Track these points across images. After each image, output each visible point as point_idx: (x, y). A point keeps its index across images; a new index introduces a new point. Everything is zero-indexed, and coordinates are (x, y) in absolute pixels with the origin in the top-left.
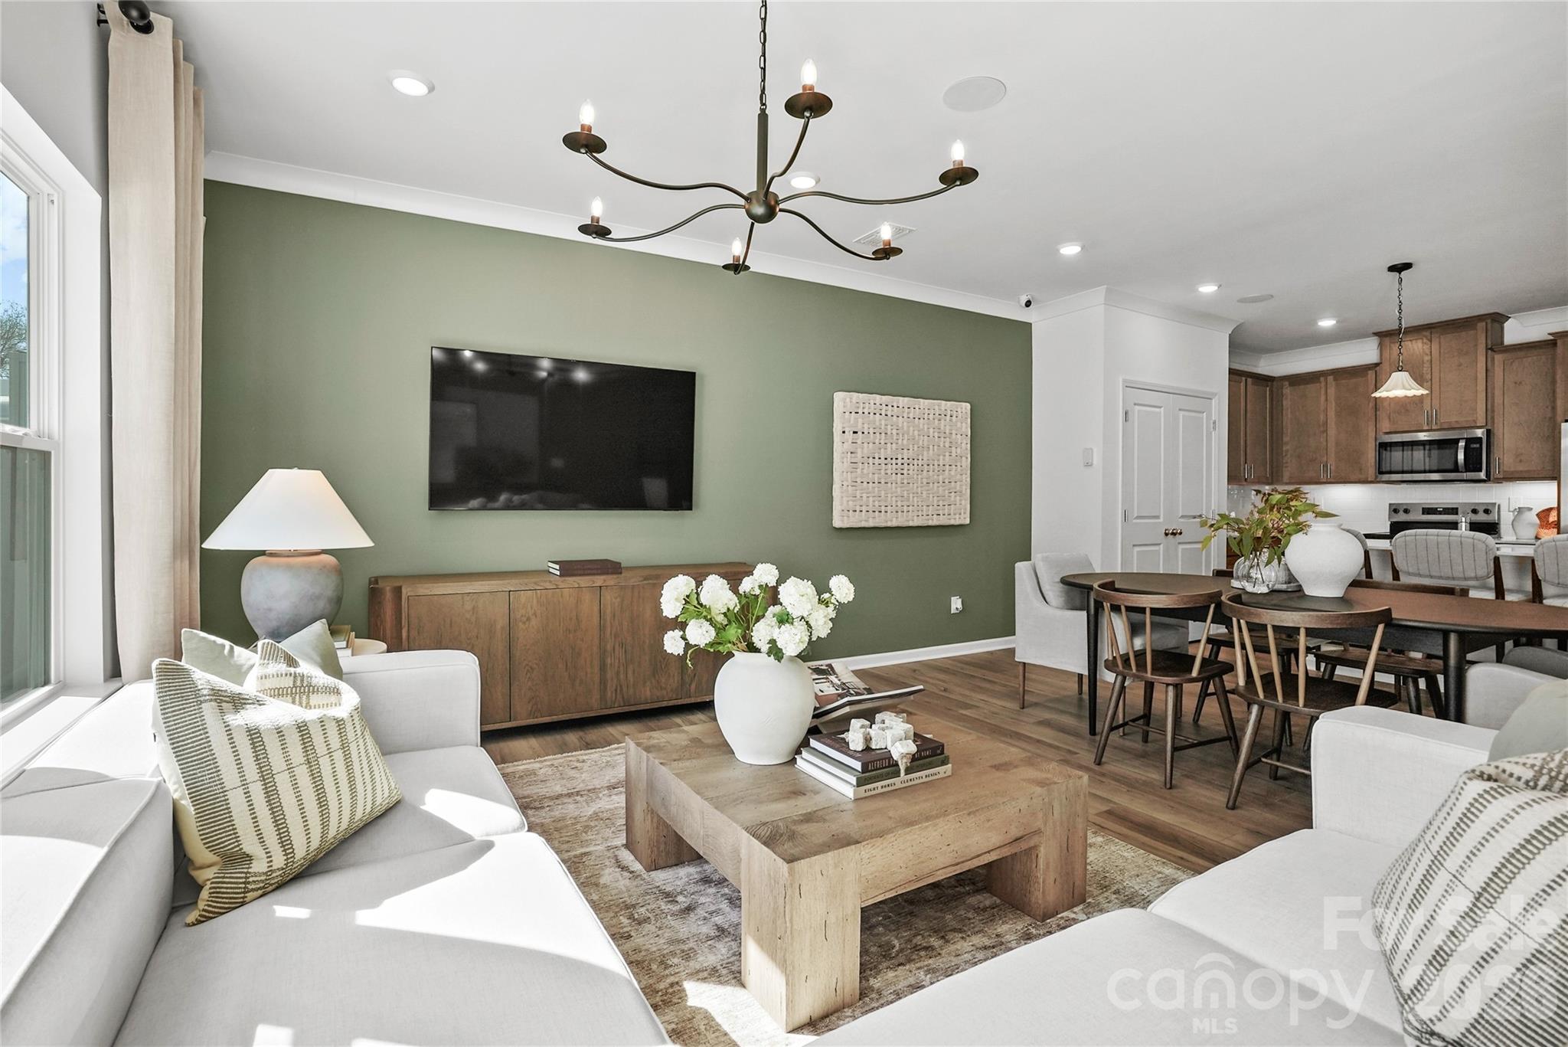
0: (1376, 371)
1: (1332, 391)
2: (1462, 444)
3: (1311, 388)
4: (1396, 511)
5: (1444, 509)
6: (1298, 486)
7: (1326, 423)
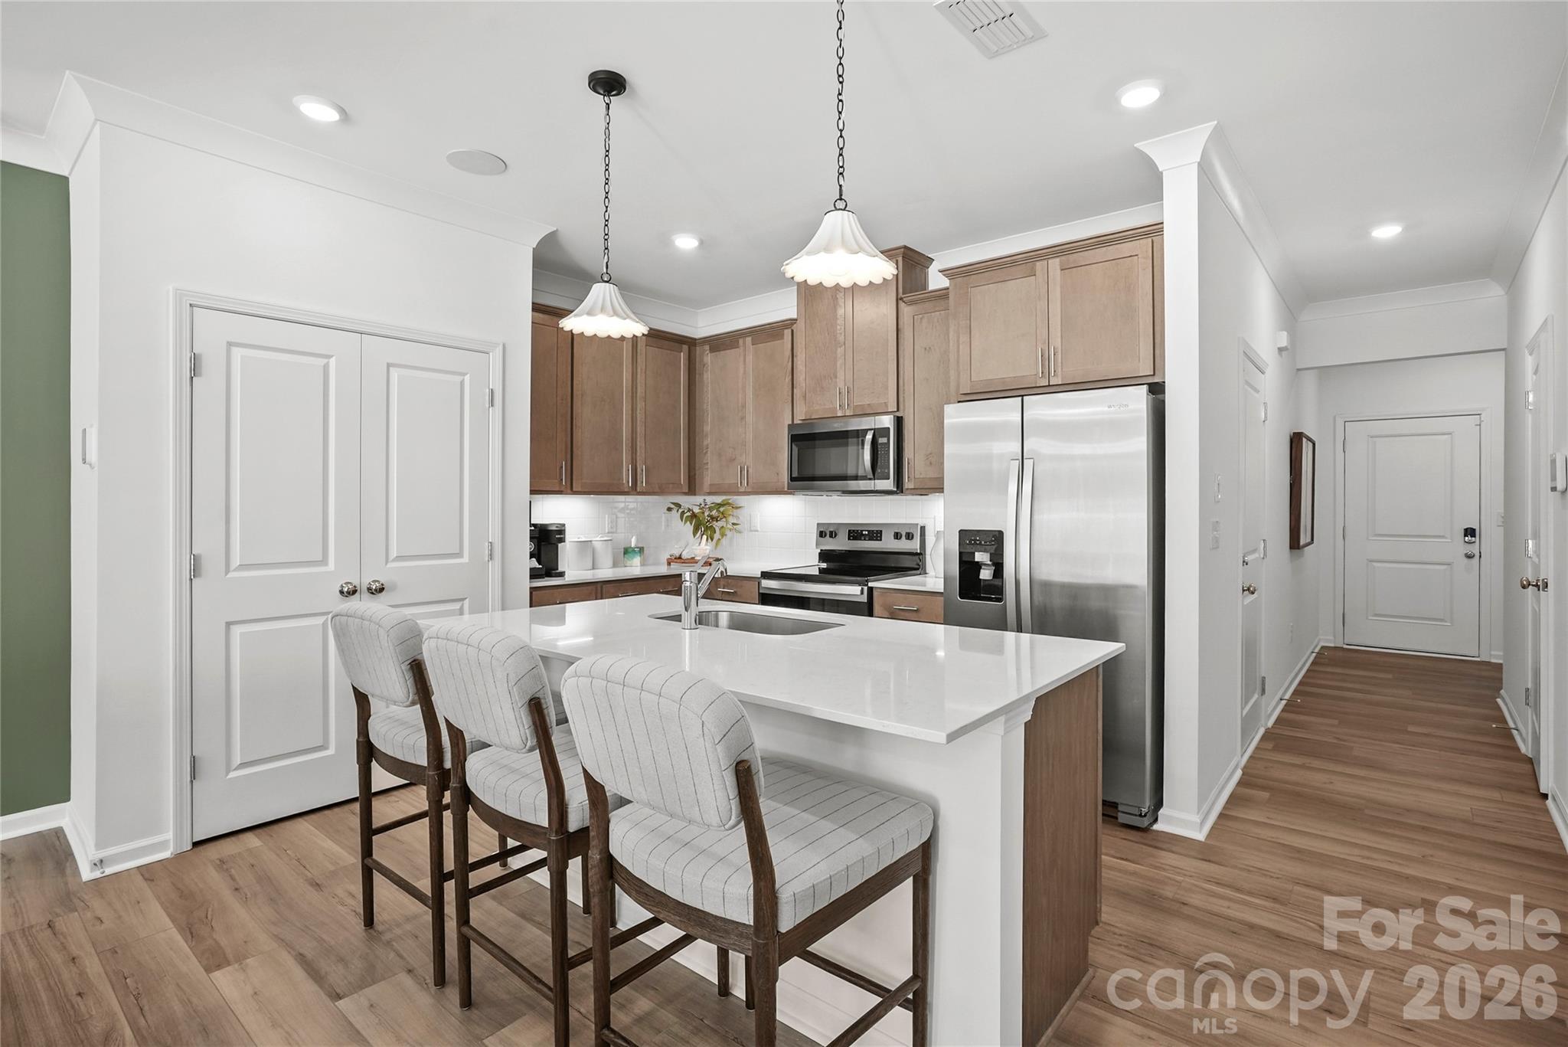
0: (792, 331)
1: (750, 358)
2: (869, 436)
3: (730, 354)
4: (822, 534)
5: (869, 531)
6: (728, 497)
7: (744, 406)
